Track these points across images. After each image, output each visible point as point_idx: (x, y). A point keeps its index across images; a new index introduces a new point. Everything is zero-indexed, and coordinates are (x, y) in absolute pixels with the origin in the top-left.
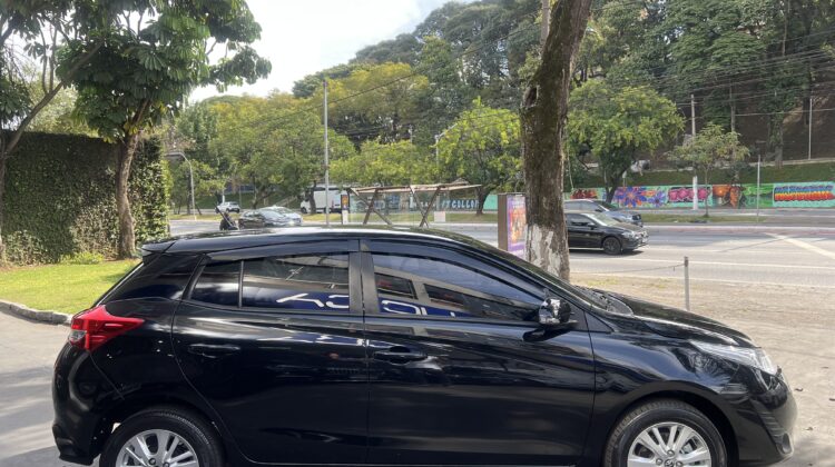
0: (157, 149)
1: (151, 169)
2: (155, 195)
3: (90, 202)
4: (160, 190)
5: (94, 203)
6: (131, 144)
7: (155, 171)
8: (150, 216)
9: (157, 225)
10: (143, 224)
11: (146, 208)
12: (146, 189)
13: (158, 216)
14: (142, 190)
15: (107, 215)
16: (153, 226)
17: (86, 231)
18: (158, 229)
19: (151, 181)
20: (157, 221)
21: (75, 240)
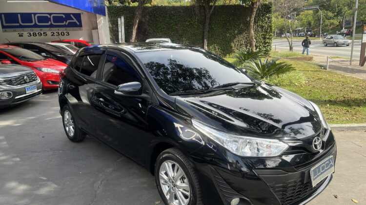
0: (271, 7)
1: (267, 17)
2: (268, 29)
3: (240, 33)
4: (270, 27)
5: (241, 33)
6: (255, 6)
7: (269, 18)
8: (264, 38)
9: (267, 42)
10: (261, 42)
11: (263, 35)
12: (264, 26)
13: (268, 39)
14: (262, 27)
15: (246, 38)
16: (265, 43)
17: (238, 45)
18: (267, 44)
19: (266, 23)
20: (267, 41)
21: (233, 48)
